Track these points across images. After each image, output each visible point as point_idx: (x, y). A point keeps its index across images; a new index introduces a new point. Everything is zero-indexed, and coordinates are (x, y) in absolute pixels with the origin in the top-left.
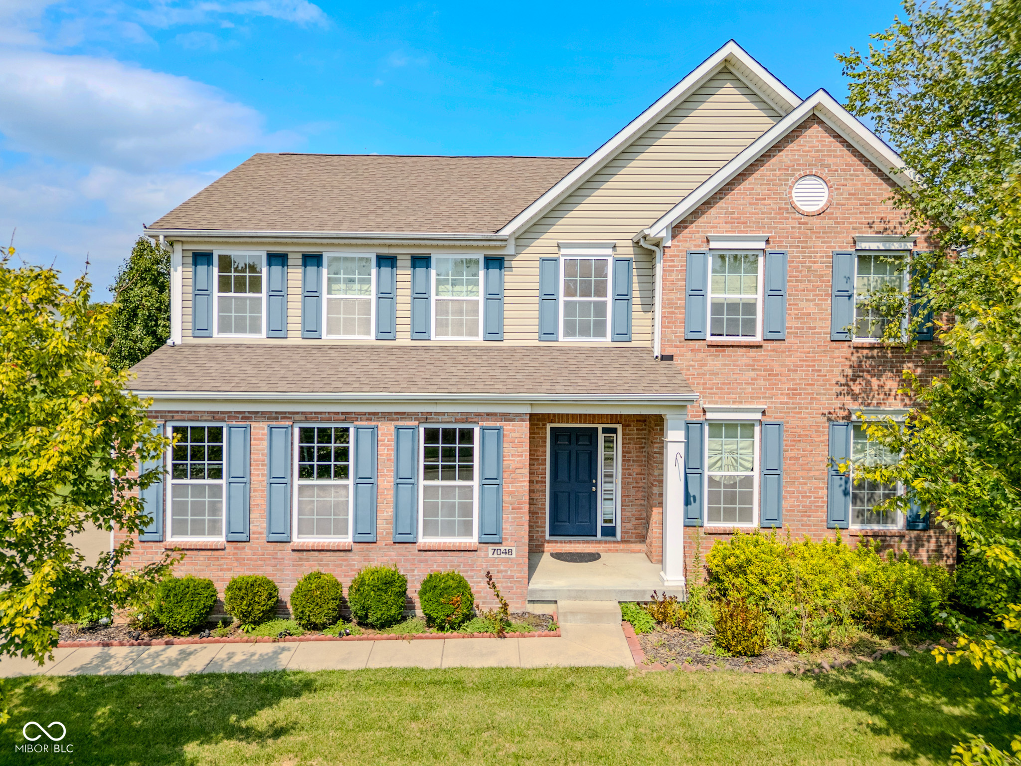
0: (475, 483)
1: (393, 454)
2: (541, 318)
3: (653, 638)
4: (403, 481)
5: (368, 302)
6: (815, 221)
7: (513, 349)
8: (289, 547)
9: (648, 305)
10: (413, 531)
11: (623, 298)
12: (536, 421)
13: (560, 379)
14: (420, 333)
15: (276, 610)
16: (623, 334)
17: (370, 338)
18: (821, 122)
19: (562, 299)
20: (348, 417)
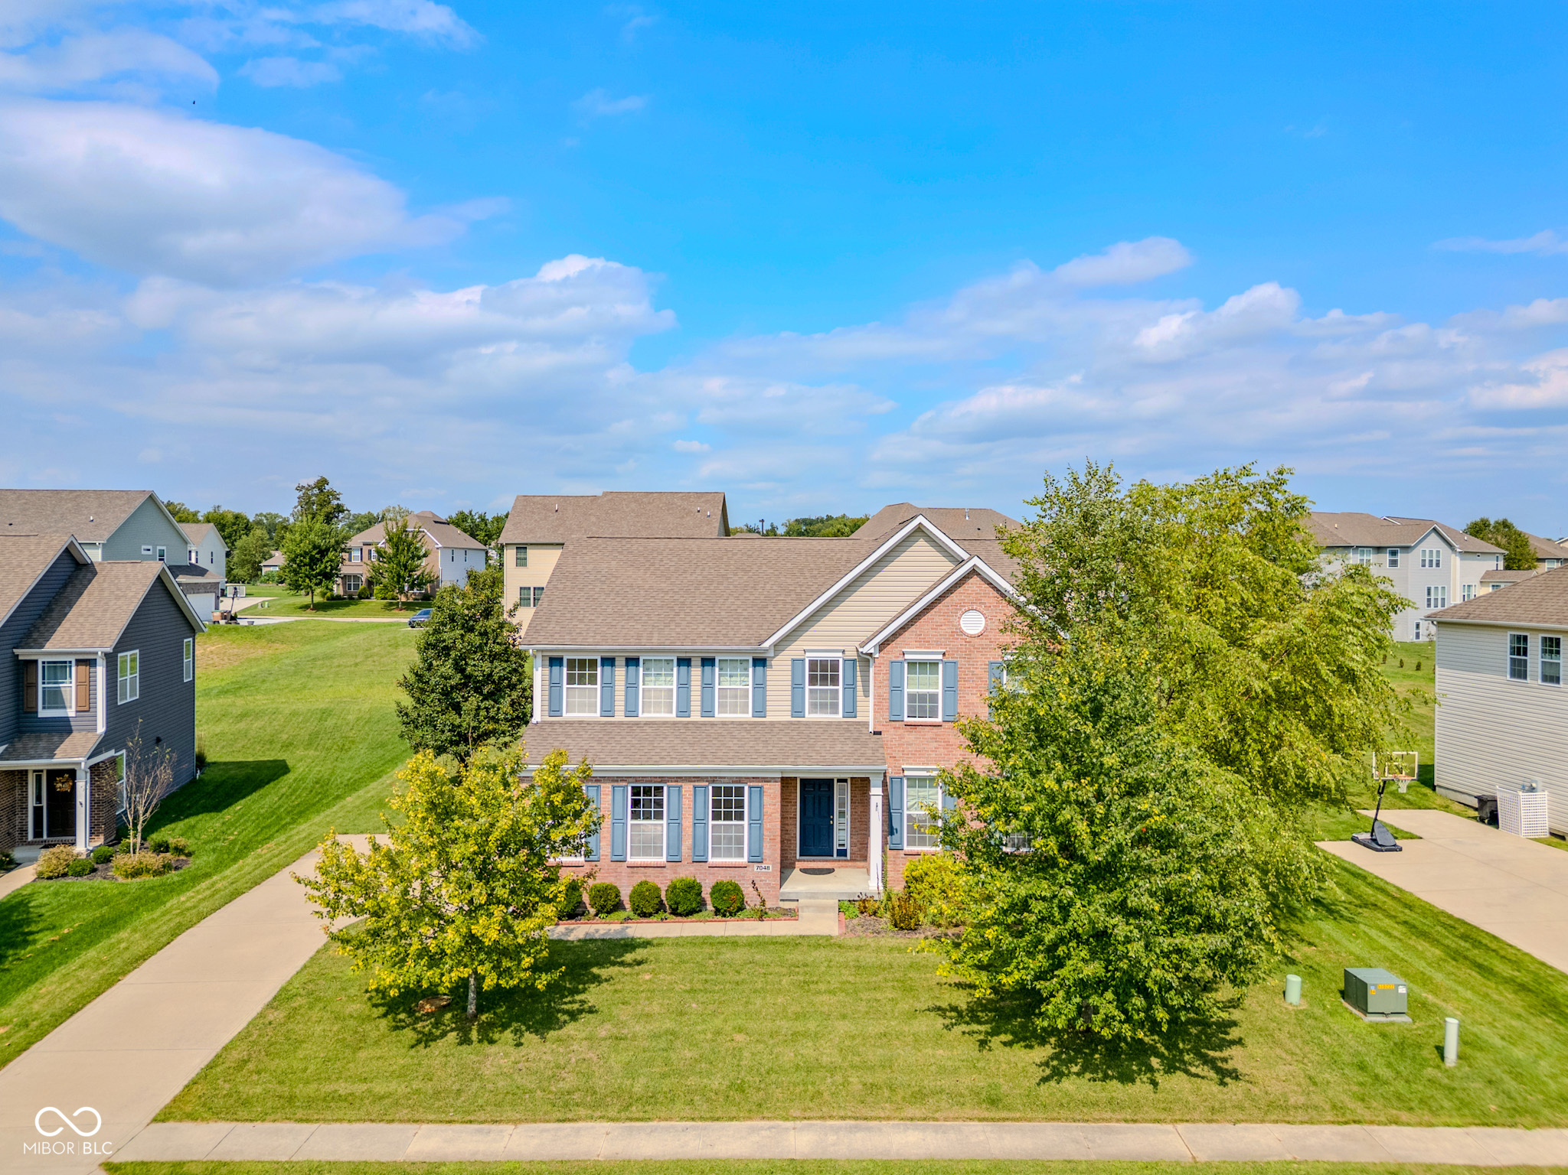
0: (745, 823)
1: (692, 804)
2: (793, 701)
3: (855, 921)
4: (699, 821)
5: (671, 690)
6: (976, 640)
7: (772, 723)
8: (625, 864)
9: (866, 694)
10: (705, 854)
11: (851, 687)
12: (786, 782)
13: (801, 753)
14: (707, 711)
15: (618, 906)
16: (851, 712)
17: (672, 716)
18: (978, 574)
19: (807, 687)
20: (663, 780)
